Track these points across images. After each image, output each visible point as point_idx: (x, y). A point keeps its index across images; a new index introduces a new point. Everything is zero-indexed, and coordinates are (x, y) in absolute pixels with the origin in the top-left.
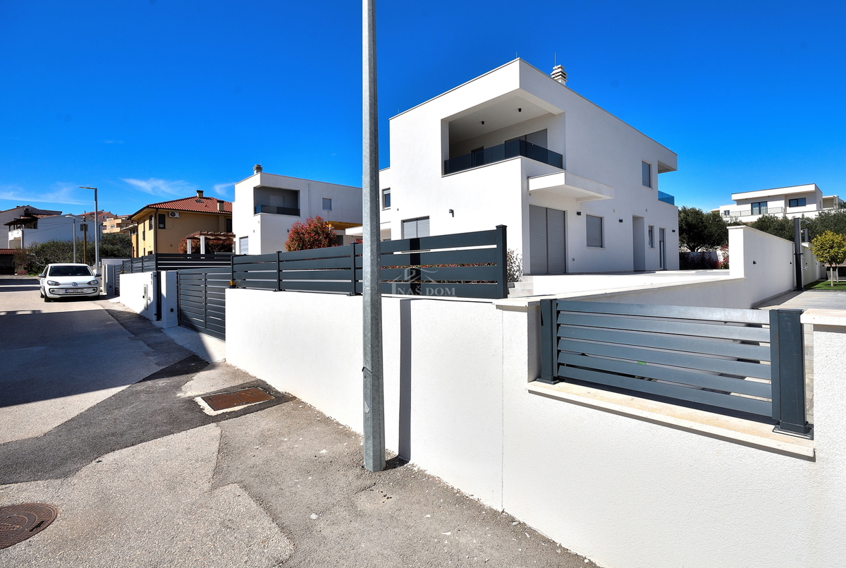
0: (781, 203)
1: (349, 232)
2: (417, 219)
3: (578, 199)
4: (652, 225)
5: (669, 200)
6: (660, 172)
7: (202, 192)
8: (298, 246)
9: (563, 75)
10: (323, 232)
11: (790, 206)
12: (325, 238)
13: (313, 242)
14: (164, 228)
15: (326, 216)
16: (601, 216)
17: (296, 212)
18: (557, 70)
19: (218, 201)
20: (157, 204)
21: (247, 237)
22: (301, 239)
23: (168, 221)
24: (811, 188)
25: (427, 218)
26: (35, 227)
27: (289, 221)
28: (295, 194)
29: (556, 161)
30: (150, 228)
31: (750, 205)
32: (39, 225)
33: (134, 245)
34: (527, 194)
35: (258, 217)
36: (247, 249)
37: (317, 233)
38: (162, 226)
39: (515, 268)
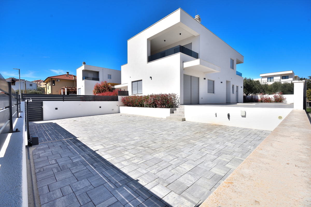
0: (279, 78)
1: (116, 87)
2: (138, 81)
3: (204, 73)
4: (233, 84)
5: (240, 75)
6: (237, 63)
7: (68, 73)
8: (98, 92)
9: (199, 19)
10: (107, 87)
11: (282, 79)
12: (108, 89)
13: (103, 91)
14: (54, 85)
15: (109, 81)
16: (213, 80)
17: (98, 79)
18: (197, 17)
19: (74, 76)
20: (52, 77)
21: (80, 88)
22: (98, 89)
23: (56, 82)
24: (291, 72)
25: (141, 80)
26: (15, 85)
27: (95, 83)
28: (98, 73)
29: (196, 56)
30: (50, 85)
31: (267, 78)
32: (15, 84)
33: (46, 91)
34: (183, 69)
35: (84, 81)
36: (80, 93)
37: (105, 87)
38: (53, 84)
39: (177, 102)
